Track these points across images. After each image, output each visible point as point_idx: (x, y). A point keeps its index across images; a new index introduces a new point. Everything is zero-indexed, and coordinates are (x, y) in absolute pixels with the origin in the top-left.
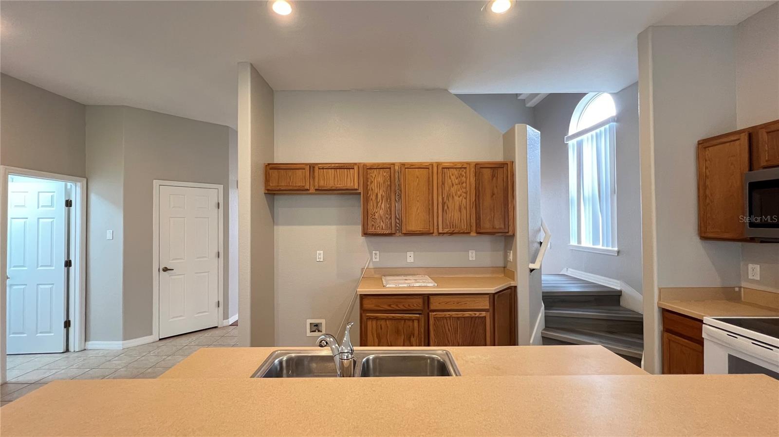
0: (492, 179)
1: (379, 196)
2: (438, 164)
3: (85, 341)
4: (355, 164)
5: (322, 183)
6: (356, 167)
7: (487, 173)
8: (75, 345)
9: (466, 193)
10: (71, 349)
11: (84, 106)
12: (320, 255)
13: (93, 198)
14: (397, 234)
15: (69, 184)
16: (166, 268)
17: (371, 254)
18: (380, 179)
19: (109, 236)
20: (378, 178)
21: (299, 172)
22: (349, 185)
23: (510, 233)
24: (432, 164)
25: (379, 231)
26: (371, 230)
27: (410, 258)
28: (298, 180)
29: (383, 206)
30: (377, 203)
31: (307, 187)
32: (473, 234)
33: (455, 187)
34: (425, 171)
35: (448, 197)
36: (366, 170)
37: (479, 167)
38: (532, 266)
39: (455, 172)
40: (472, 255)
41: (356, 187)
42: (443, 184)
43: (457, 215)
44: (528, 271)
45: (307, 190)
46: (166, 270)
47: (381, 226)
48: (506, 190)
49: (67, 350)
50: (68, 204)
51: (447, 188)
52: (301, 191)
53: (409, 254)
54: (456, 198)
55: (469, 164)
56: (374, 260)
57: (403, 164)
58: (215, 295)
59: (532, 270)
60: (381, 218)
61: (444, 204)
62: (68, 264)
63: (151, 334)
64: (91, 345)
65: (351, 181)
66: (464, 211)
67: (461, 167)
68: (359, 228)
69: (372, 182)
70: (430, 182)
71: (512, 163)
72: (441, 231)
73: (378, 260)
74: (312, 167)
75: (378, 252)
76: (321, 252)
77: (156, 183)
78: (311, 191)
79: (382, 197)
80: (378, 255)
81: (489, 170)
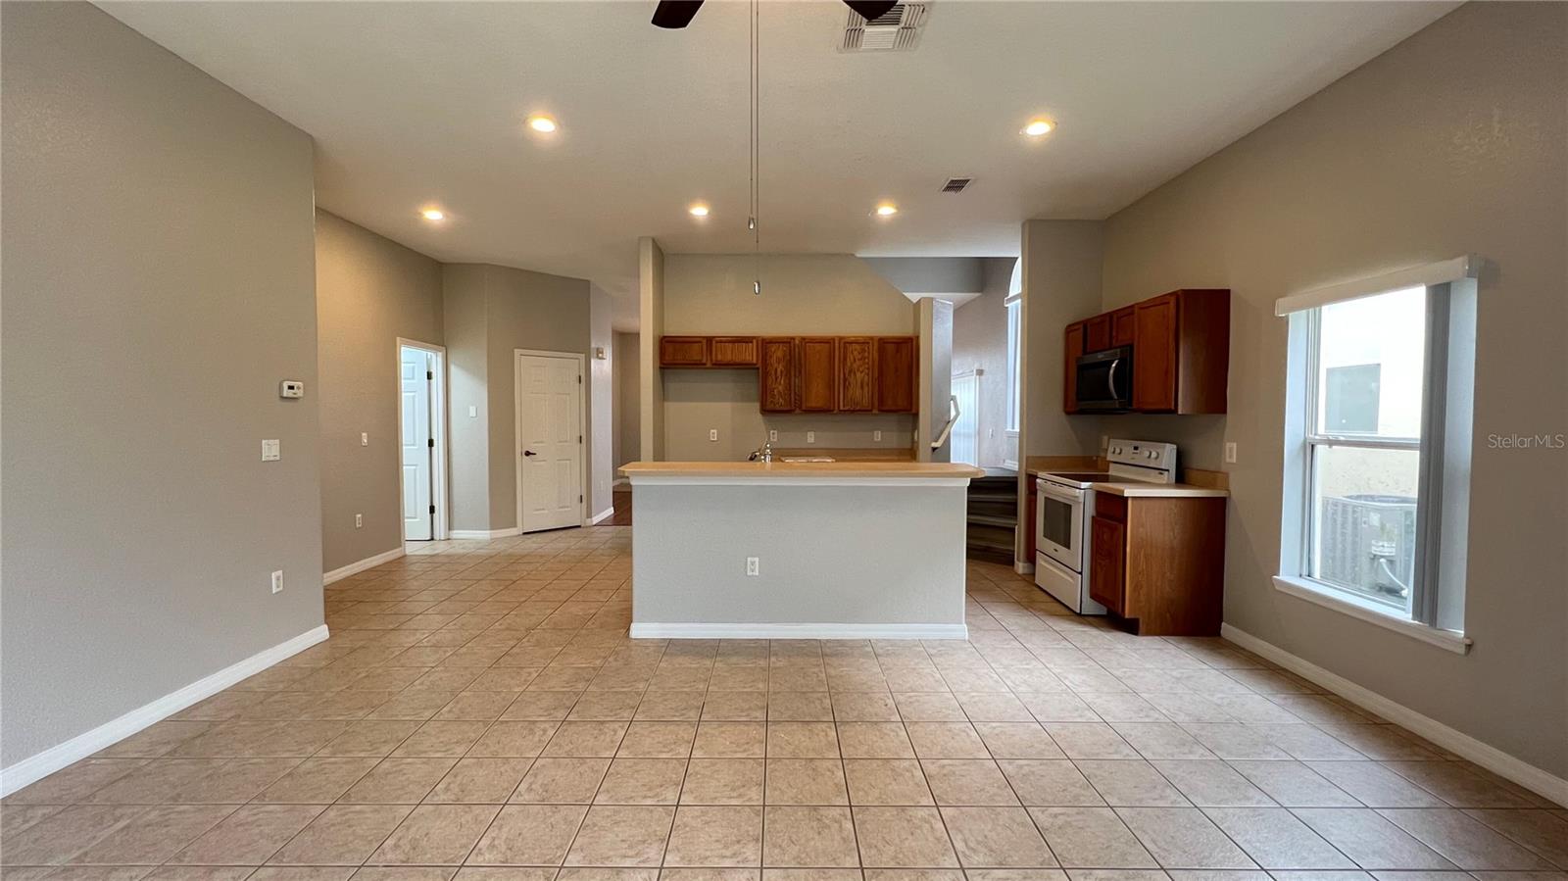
0: (895, 354)
1: (779, 370)
2: (841, 339)
3: (449, 529)
4: (754, 338)
5: (720, 357)
6: (754, 341)
7: (890, 348)
8: (440, 531)
9: (868, 369)
10: (436, 537)
11: (442, 263)
12: (714, 434)
13: (453, 369)
14: (797, 411)
15: (429, 353)
16: (528, 451)
17: (769, 432)
18: (780, 354)
19: (472, 413)
20: (778, 352)
21: (696, 346)
22: (747, 359)
23: (914, 411)
24: (833, 339)
25: (777, 407)
26: (770, 406)
27: (811, 438)
28: (695, 353)
29: (782, 382)
30: (777, 379)
31: (704, 361)
32: (876, 412)
33: (857, 362)
34: (827, 345)
35: (850, 372)
36: (766, 344)
37: (883, 342)
38: (934, 445)
39: (857, 347)
40: (878, 436)
41: (755, 361)
42: (845, 359)
43: (858, 392)
44: (930, 450)
45: (705, 364)
46: (528, 454)
47: (780, 402)
48: (910, 368)
49: (432, 538)
50: (429, 376)
51: (849, 364)
52: (697, 365)
53: (809, 433)
54: (858, 374)
55: (872, 338)
56: (772, 439)
57: (803, 339)
58: (576, 488)
59: (934, 449)
60: (780, 393)
61: (845, 380)
62: (431, 443)
63: (515, 526)
64: (457, 534)
65: (750, 355)
66: (866, 389)
67: (865, 342)
68: (757, 405)
69: (771, 357)
70: (831, 357)
71: (918, 338)
72: (842, 408)
73: (776, 439)
74: (710, 340)
75: (776, 432)
76: (715, 431)
77: (517, 352)
78: (709, 365)
79: (781, 372)
80: (776, 435)
81: (893, 345)
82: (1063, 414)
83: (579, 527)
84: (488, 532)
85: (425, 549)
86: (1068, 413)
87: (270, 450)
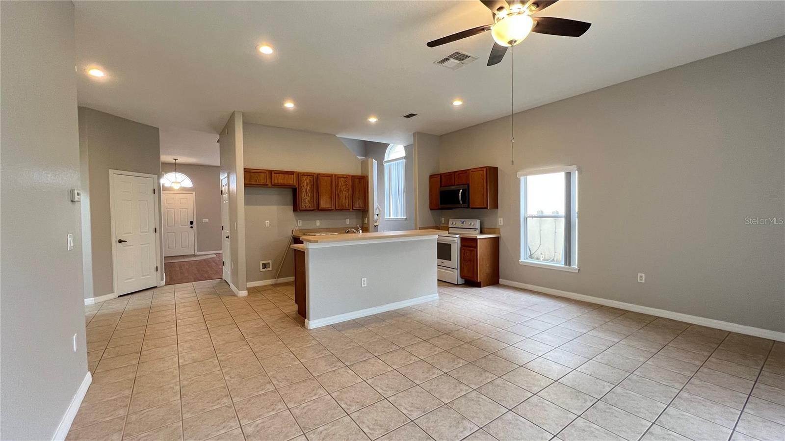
0: (359, 184)
1: (308, 190)
2: (335, 175)
4: (294, 172)
5: (276, 182)
6: (294, 174)
7: (357, 180)
9: (348, 190)
12: (267, 223)
14: (317, 210)
16: (120, 240)
17: (297, 222)
18: (308, 181)
20: (306, 181)
21: (263, 175)
22: (291, 182)
23: (367, 210)
24: (332, 175)
26: (298, 208)
27: (318, 223)
28: (262, 179)
29: (309, 195)
30: (307, 194)
31: (267, 183)
32: (351, 210)
33: (343, 187)
34: (330, 178)
35: (340, 191)
36: (300, 176)
37: (353, 176)
38: (375, 224)
39: (343, 179)
40: (348, 222)
41: (295, 184)
42: (338, 185)
43: (344, 201)
45: (268, 185)
46: (120, 241)
47: (307, 206)
48: (365, 189)
51: (339, 187)
52: (263, 185)
53: (317, 221)
54: (344, 192)
55: (349, 175)
56: (299, 225)
57: (319, 174)
58: (153, 262)
59: (375, 226)
60: (309, 201)
61: (338, 195)
63: (112, 292)
65: (292, 181)
66: (347, 198)
67: (346, 177)
68: (292, 207)
69: (303, 182)
70: (331, 182)
71: (367, 176)
72: (336, 209)
73: (301, 225)
74: (271, 172)
75: (301, 221)
76: (268, 221)
77: (111, 172)
78: (270, 185)
80: (301, 223)
82: (429, 209)
83: (156, 287)
84: (93, 299)
86: (431, 209)
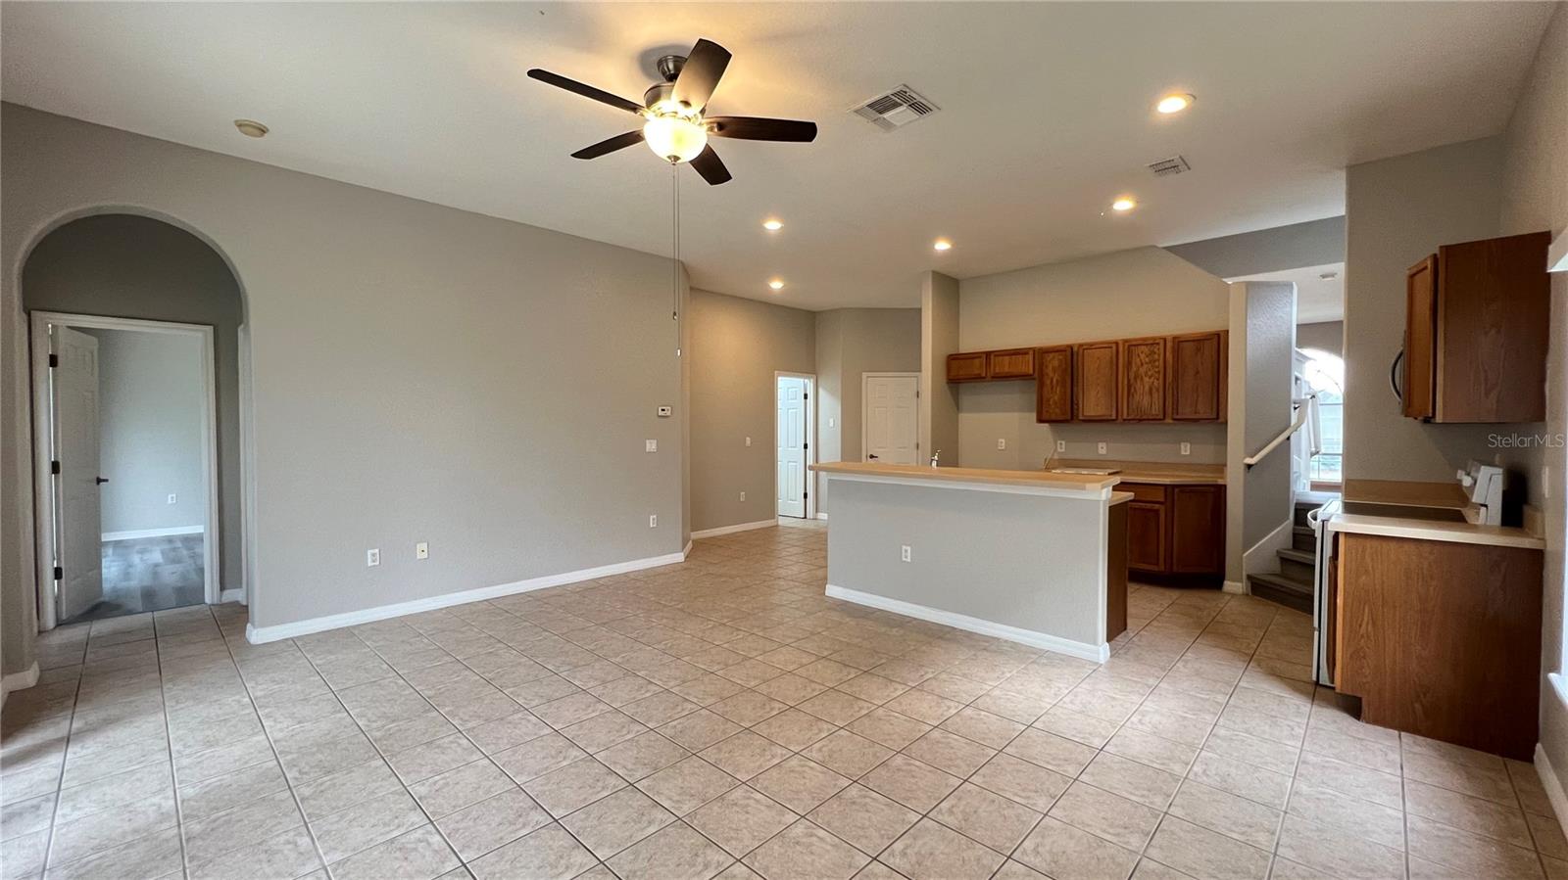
0: (1196, 354)
1: (1055, 380)
2: (1126, 341)
3: (817, 512)
4: (1030, 349)
5: (997, 371)
6: (1031, 352)
7: (1188, 347)
8: (810, 512)
9: (1159, 372)
10: (808, 516)
11: (814, 312)
12: (1002, 443)
13: (821, 391)
14: (1076, 420)
15: (805, 380)
16: (872, 455)
17: (1056, 443)
18: (1056, 363)
19: (831, 424)
20: (1053, 363)
21: (977, 361)
22: (1024, 370)
23: (1221, 420)
24: (1115, 342)
26: (1044, 415)
27: (1102, 449)
28: (977, 368)
29: (1058, 391)
30: (1052, 388)
31: (984, 375)
32: (1169, 420)
33: (1145, 366)
34: (1109, 350)
35: (1135, 378)
36: (1041, 354)
37: (1179, 341)
38: (1249, 461)
39: (1146, 348)
40: (1186, 449)
41: (1031, 372)
42: (1129, 363)
43: (1146, 401)
44: (1243, 467)
45: (984, 377)
46: (872, 457)
47: (1055, 412)
48: (1216, 367)
49: (805, 518)
50: (805, 397)
51: (1134, 369)
52: (979, 378)
53: (1100, 445)
54: (1146, 379)
55: (1164, 337)
56: (1059, 450)
57: (1081, 345)
59: (1249, 466)
60: (1056, 403)
61: (1129, 386)
62: (806, 446)
64: (822, 515)
65: (1027, 366)
66: (1155, 395)
67: (1154, 343)
69: (1046, 367)
71: (1227, 333)
72: (1125, 417)
73: (1063, 450)
74: (988, 354)
75: (1063, 442)
76: (1002, 440)
77: (864, 375)
78: (988, 378)
79: (1057, 380)
80: (1063, 446)
81: (1192, 343)
85: (800, 524)
87: (651, 446)
